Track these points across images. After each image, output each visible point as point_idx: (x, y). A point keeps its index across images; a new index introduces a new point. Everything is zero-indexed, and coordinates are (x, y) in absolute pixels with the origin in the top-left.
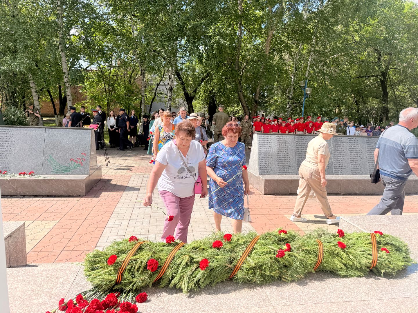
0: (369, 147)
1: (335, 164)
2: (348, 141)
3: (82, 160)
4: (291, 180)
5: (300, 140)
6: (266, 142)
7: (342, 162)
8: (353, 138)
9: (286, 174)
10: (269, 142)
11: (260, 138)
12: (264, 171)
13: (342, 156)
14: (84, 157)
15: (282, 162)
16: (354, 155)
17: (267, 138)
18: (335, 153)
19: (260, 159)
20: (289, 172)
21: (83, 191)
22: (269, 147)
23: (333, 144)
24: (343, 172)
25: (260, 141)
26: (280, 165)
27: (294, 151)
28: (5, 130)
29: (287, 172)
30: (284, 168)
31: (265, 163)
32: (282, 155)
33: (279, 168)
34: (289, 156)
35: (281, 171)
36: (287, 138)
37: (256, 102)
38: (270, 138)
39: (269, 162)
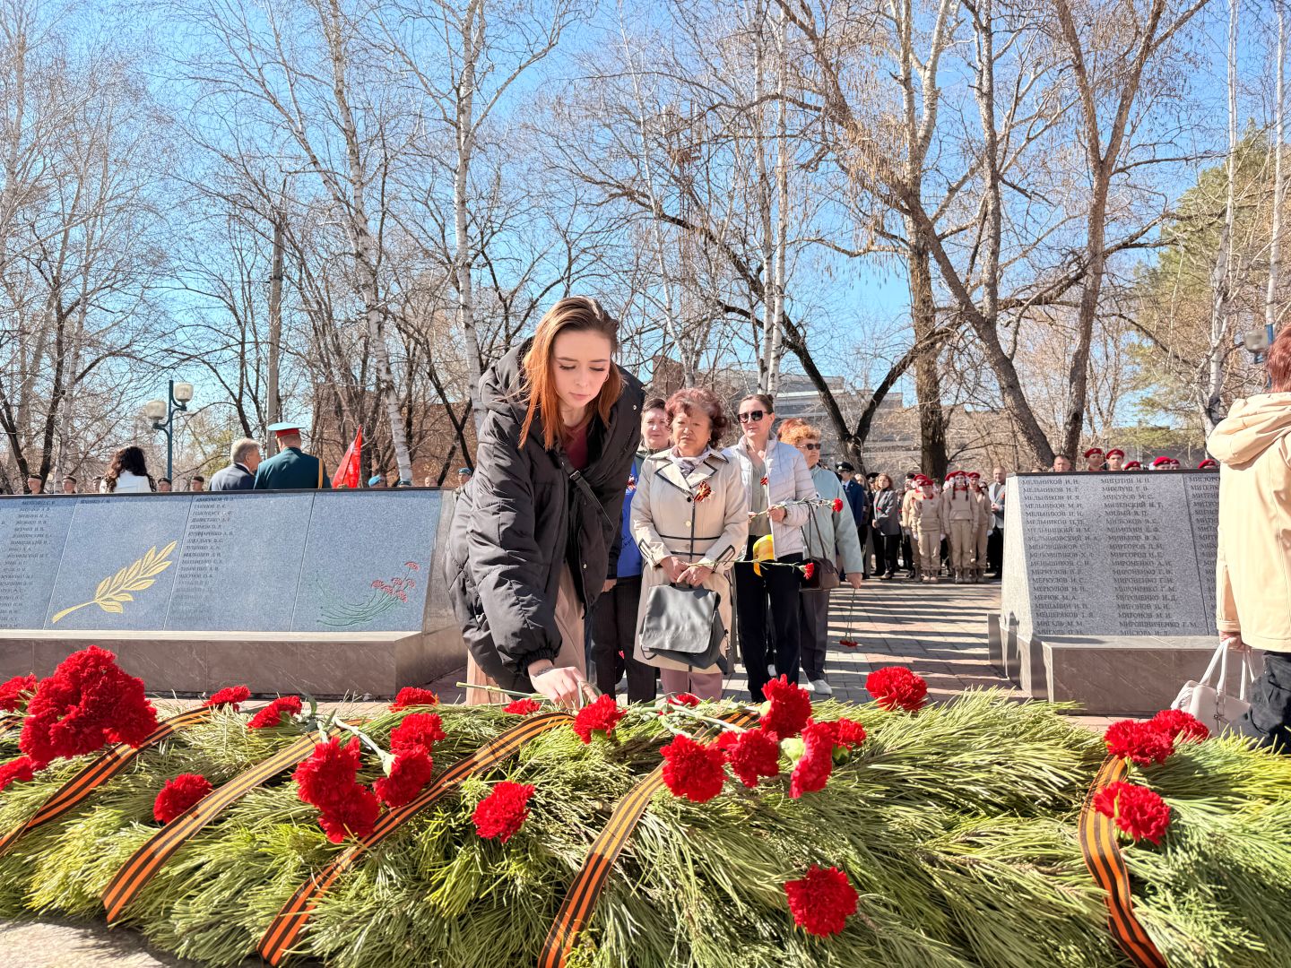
3: (404, 584)
6: (1056, 502)
9: (1157, 633)
10: (1071, 502)
11: (1030, 490)
12: (1057, 619)
14: (412, 574)
15: (1134, 581)
17: (1061, 490)
19: (1032, 572)
20: (1172, 625)
21: (391, 683)
25: (1028, 502)
26: (1129, 593)
27: (1188, 537)
28: (211, 503)
29: (1160, 624)
30: (1149, 606)
31: (1058, 589)
32: (1134, 555)
33: (1124, 606)
34: (1167, 558)
35: (1133, 619)
36: (1148, 485)
37: (1076, 419)
38: (1072, 486)
39: (1075, 585)
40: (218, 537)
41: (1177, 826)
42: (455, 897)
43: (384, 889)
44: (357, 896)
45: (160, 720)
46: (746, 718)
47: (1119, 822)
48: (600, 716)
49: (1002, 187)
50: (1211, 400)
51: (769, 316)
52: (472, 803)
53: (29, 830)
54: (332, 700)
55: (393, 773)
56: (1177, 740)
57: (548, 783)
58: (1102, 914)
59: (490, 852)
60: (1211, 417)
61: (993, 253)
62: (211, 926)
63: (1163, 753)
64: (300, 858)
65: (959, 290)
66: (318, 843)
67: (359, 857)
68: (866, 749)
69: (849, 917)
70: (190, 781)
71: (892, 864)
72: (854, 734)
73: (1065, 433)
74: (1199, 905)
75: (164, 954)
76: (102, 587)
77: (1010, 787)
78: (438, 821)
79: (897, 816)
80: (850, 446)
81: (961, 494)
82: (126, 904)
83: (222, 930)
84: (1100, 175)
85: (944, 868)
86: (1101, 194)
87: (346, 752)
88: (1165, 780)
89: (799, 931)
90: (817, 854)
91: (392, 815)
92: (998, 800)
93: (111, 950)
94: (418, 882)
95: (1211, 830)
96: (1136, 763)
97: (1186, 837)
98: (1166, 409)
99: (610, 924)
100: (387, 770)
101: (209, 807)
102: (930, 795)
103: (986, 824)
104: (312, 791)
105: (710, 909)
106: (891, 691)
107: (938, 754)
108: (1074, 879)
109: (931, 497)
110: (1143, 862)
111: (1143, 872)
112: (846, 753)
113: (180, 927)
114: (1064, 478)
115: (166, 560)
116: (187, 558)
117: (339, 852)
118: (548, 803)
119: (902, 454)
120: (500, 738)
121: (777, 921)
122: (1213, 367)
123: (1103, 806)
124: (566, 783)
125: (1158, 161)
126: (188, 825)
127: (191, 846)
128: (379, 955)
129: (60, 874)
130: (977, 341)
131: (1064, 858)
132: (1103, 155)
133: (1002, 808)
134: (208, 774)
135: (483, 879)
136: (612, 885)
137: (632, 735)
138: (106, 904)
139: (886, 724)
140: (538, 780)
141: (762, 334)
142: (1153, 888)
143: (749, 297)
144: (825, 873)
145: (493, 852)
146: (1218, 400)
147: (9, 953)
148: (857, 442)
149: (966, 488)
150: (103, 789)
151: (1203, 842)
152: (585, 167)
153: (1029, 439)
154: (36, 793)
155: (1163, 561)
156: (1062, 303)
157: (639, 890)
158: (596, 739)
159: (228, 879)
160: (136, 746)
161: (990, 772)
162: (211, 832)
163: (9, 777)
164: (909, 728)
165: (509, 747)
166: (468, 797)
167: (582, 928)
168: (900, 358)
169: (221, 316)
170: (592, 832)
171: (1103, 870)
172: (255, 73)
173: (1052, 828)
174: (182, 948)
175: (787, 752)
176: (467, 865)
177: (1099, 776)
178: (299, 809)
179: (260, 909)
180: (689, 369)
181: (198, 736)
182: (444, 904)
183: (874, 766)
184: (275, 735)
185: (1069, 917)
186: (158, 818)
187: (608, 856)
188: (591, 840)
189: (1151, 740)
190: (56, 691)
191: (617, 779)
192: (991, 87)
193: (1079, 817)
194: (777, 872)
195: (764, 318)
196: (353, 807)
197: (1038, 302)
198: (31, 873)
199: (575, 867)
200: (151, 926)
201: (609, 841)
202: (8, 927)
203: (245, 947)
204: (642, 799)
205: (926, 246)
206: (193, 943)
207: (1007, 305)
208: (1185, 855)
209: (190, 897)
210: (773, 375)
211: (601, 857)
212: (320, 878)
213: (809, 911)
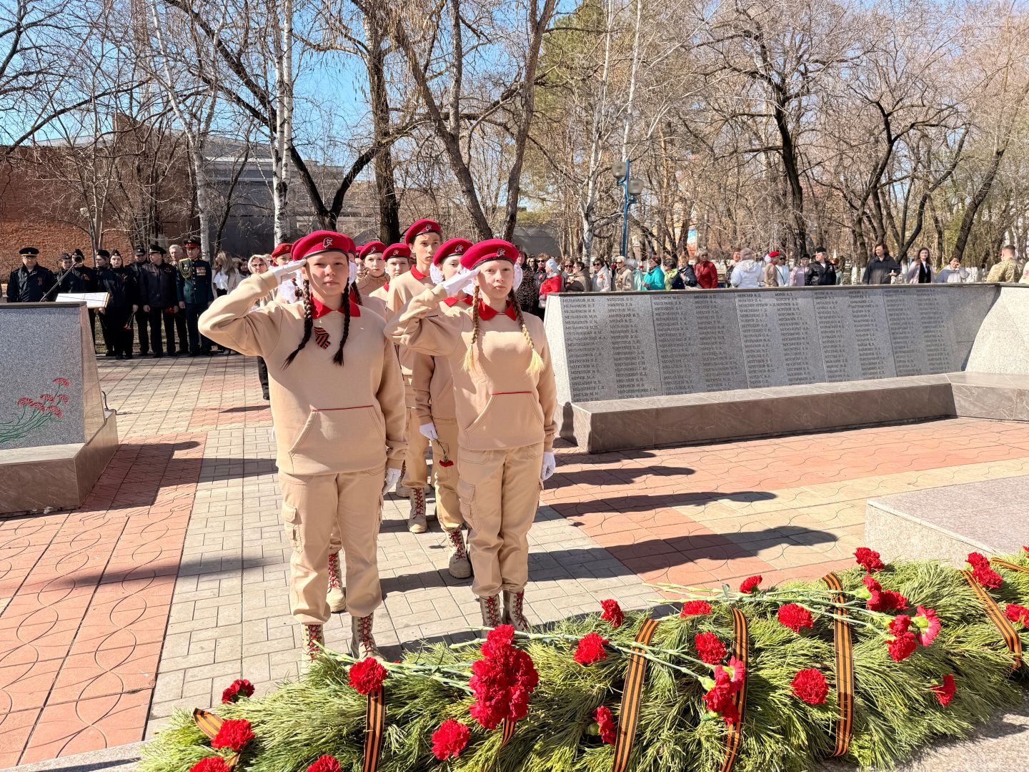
0: (823, 313)
1: (750, 362)
2: (776, 302)
3: (57, 400)
5: (664, 306)
6: (582, 314)
7: (765, 354)
8: (786, 293)
11: (567, 306)
12: (584, 392)
13: (765, 340)
14: (63, 390)
15: (627, 364)
16: (792, 334)
17: (584, 306)
18: (748, 334)
19: (570, 362)
20: (645, 390)
21: (74, 494)
22: (592, 327)
23: (741, 311)
24: (769, 379)
25: (566, 314)
26: (623, 372)
27: (652, 335)
29: (638, 391)
30: (633, 380)
31: (584, 372)
32: (625, 347)
33: (620, 381)
34: (642, 349)
35: (625, 389)
36: (632, 302)
38: (591, 303)
39: (594, 369)
50: (588, 208)
60: (587, 219)
73: (504, 228)
80: (327, 220)
84: (535, 33)
130: (446, 152)
146: (592, 208)
148: (332, 217)
155: (640, 351)
210: (286, 165)
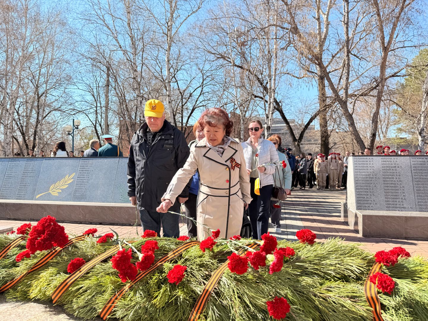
4: (406, 217)
5: (419, 163)
6: (365, 165)
9: (399, 211)
10: (370, 165)
11: (357, 161)
12: (364, 205)
15: (391, 193)
17: (367, 161)
19: (357, 189)
20: (404, 208)
22: (371, 172)
25: (356, 165)
26: (389, 197)
27: (410, 178)
28: (86, 161)
29: (400, 208)
30: (396, 201)
31: (365, 195)
32: (392, 184)
33: (387, 201)
34: (403, 185)
35: (390, 206)
36: (397, 160)
37: (374, 135)
38: (371, 160)
39: (371, 194)
40: (88, 172)
41: (397, 288)
42: (161, 301)
43: (138, 298)
44: (130, 299)
45: (69, 239)
46: (256, 246)
47: (378, 286)
48: (208, 244)
49: (350, 56)
50: (421, 130)
51: (270, 99)
52: (167, 270)
53: (29, 273)
54: (124, 226)
55: (142, 260)
56: (399, 258)
57: (191, 265)
58: (371, 316)
59: (172, 287)
60: (421, 135)
61: (347, 78)
62: (85, 307)
63: (394, 262)
64: (112, 286)
65: (335, 91)
66: (119, 282)
67: (131, 287)
68: (295, 257)
69: (287, 313)
70: (79, 260)
71: (303, 296)
72: (291, 252)
73: (370, 140)
74: (403, 315)
75: (70, 314)
76: (52, 187)
77: (342, 272)
78: (156, 277)
79: (304, 280)
80: (296, 143)
81: (334, 160)
82: (59, 298)
83: (88, 308)
84: (385, 52)
85: (319, 298)
86: (385, 59)
87: (127, 253)
88: (394, 271)
89: (271, 317)
90: (277, 292)
91: (141, 274)
92: (338, 276)
93: (54, 312)
94: (149, 296)
95: (408, 290)
96: (385, 265)
97: (400, 292)
98: (405, 132)
99: (210, 313)
100: (140, 259)
101: (85, 268)
102: (316, 274)
103: (333, 284)
104: (117, 265)
105: (242, 309)
106: (304, 237)
107: (318, 260)
108: (363, 304)
109: (324, 161)
110: (385, 299)
111: (386, 303)
112: (288, 259)
113: (75, 307)
114: (368, 157)
115: (72, 179)
116: (78, 179)
117: (125, 285)
118: (191, 272)
119: (314, 146)
120: (176, 249)
121: (264, 313)
122: (422, 118)
123: (372, 280)
124: (197, 265)
125: (405, 47)
126: (78, 274)
127: (79, 281)
128: (137, 319)
129: (39, 288)
130: (341, 108)
131: (358, 297)
132: (386, 46)
133: (339, 279)
134: (84, 258)
135: (170, 296)
136: (211, 299)
137: (219, 250)
138: (53, 298)
139: (302, 249)
140: (188, 263)
141: (267, 105)
142: (388, 308)
143: (263, 93)
144: (280, 299)
145: (173, 287)
146: (424, 130)
147: (23, 312)
148: (299, 142)
149: (335, 158)
150: (52, 261)
151: (405, 294)
152: (209, 48)
153: (357, 142)
154: (31, 262)
155: (401, 186)
156: (371, 96)
157: (220, 301)
158: (207, 251)
159: (90, 292)
160: (62, 247)
161: (336, 266)
162: (85, 277)
163: (23, 256)
164: (309, 251)
165: (179, 252)
166: (166, 269)
167: (201, 313)
168: (314, 114)
169: (89, 98)
170: (205, 281)
171: (372, 301)
172: (101, 17)
173: (355, 286)
174: (76, 313)
175: (268, 259)
176: (165, 291)
177: (372, 269)
178: (113, 270)
179: (100, 302)
180: (242, 117)
181: (81, 245)
182: (158, 304)
183: (297, 264)
184: (105, 245)
185: (360, 316)
186: (69, 272)
187: (210, 290)
188: (205, 284)
189: (390, 258)
190: (38, 230)
191: (213, 264)
192: (348, 21)
193: (365, 283)
194: (264, 298)
195: (268, 100)
196: (129, 271)
197: (362, 95)
198: (30, 287)
199: (199, 293)
200: (66, 306)
201: (210, 285)
202: (23, 304)
203: (95, 314)
204: (221, 272)
205: (324, 76)
206: (79, 312)
207: (352, 96)
208: (399, 298)
209: (79, 297)
210: (271, 119)
211: (208, 290)
212: (119, 293)
213: (274, 311)
